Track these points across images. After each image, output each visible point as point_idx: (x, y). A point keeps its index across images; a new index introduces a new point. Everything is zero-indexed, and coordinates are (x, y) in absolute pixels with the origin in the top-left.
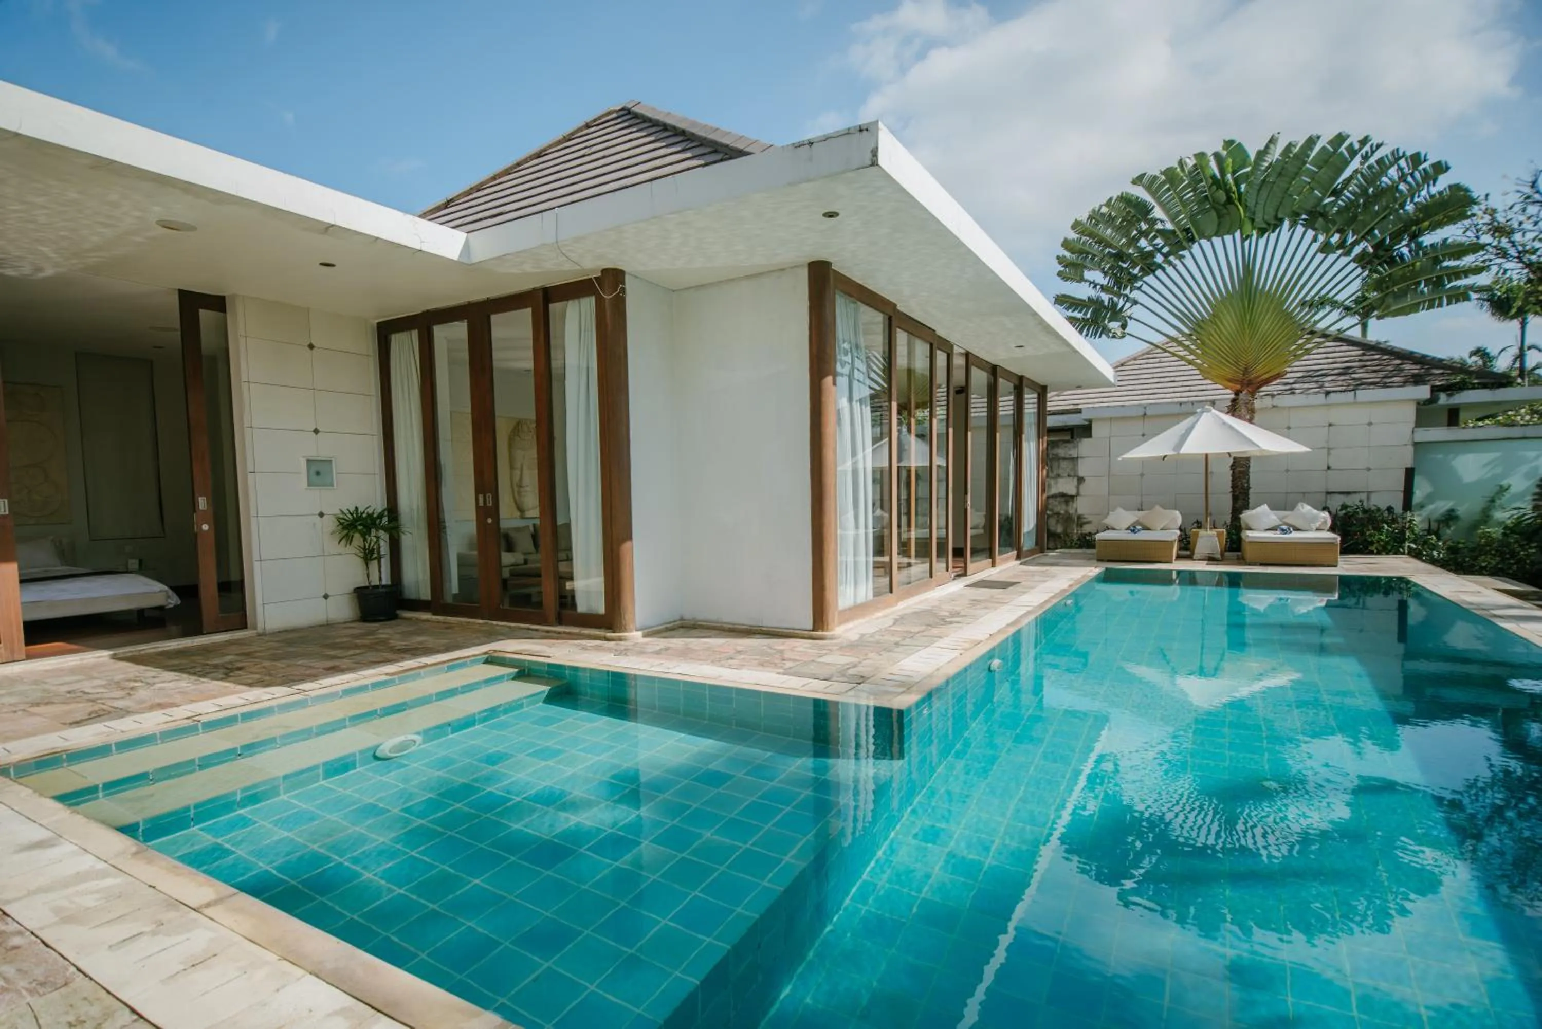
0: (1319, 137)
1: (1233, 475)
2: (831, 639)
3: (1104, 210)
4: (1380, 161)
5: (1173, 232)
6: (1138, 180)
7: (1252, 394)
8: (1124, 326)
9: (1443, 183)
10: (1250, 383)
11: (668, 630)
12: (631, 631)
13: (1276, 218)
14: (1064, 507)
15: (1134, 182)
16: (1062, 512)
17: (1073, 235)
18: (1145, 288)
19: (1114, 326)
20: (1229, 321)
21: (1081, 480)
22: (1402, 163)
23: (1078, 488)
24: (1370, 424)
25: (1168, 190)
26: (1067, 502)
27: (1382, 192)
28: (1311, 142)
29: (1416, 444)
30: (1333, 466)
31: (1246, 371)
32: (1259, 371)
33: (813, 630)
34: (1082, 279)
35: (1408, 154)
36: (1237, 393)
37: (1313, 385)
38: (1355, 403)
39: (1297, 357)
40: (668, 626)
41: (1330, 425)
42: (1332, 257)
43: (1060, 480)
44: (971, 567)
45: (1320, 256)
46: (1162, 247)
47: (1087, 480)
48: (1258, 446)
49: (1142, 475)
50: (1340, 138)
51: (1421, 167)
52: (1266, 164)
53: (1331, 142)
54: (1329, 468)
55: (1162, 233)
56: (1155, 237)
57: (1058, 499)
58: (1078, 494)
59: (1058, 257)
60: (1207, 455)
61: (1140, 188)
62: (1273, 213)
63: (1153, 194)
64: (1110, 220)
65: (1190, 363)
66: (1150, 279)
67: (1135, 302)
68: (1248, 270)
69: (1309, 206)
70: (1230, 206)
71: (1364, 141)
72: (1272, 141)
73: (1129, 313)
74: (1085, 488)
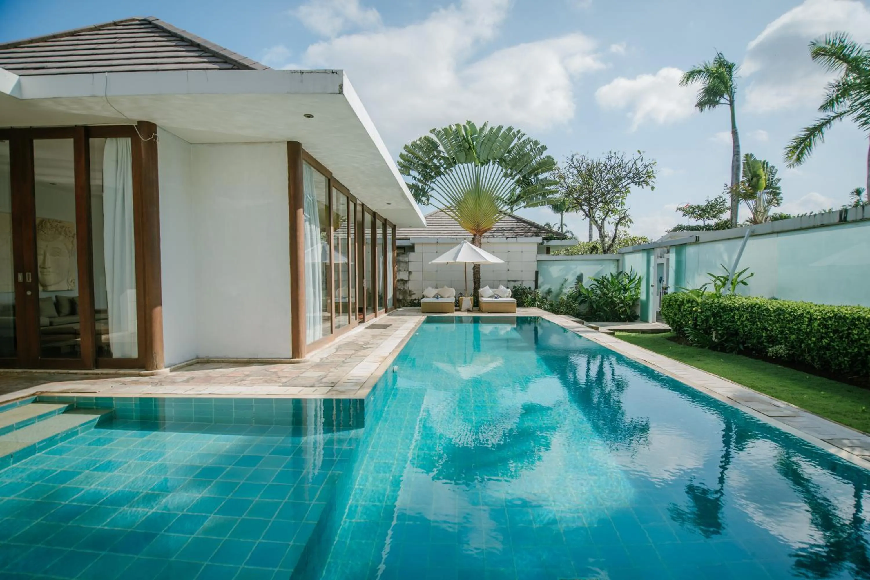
0: (502, 127)
1: (474, 272)
2: (304, 362)
3: (418, 142)
4: (524, 141)
5: (448, 158)
6: (433, 131)
7: (480, 236)
8: (428, 200)
9: (545, 154)
10: (479, 231)
11: (188, 365)
12: (161, 368)
13: (488, 159)
14: (402, 286)
15: (431, 132)
16: (402, 289)
17: (405, 152)
18: (436, 182)
19: (424, 199)
20: (471, 203)
21: (410, 273)
22: (531, 143)
23: (409, 277)
24: (522, 252)
25: (445, 138)
26: (404, 284)
27: (525, 155)
28: (500, 128)
29: (538, 261)
30: (510, 269)
31: (478, 226)
32: (483, 226)
33: (292, 358)
34: (409, 175)
35: (534, 140)
36: (475, 235)
37: (501, 234)
38: (517, 243)
39: (497, 222)
40: (188, 363)
41: (508, 252)
42: (508, 179)
43: (401, 272)
44: (366, 317)
45: (504, 178)
46: (444, 164)
47: (413, 273)
48: (485, 259)
49: (437, 271)
50: (510, 129)
51: (538, 147)
52: (483, 135)
53: (507, 130)
54: (508, 270)
55: (444, 158)
56: (440, 159)
57: (400, 282)
58: (409, 280)
59: (398, 162)
60: (465, 263)
61: (434, 135)
62: (486, 157)
63: (439, 139)
64: (421, 148)
65: (456, 220)
66: (438, 178)
67: (433, 189)
68: (478, 179)
69: (499, 155)
70: (470, 151)
71: (519, 132)
72: (485, 125)
73: (430, 193)
74: (412, 277)
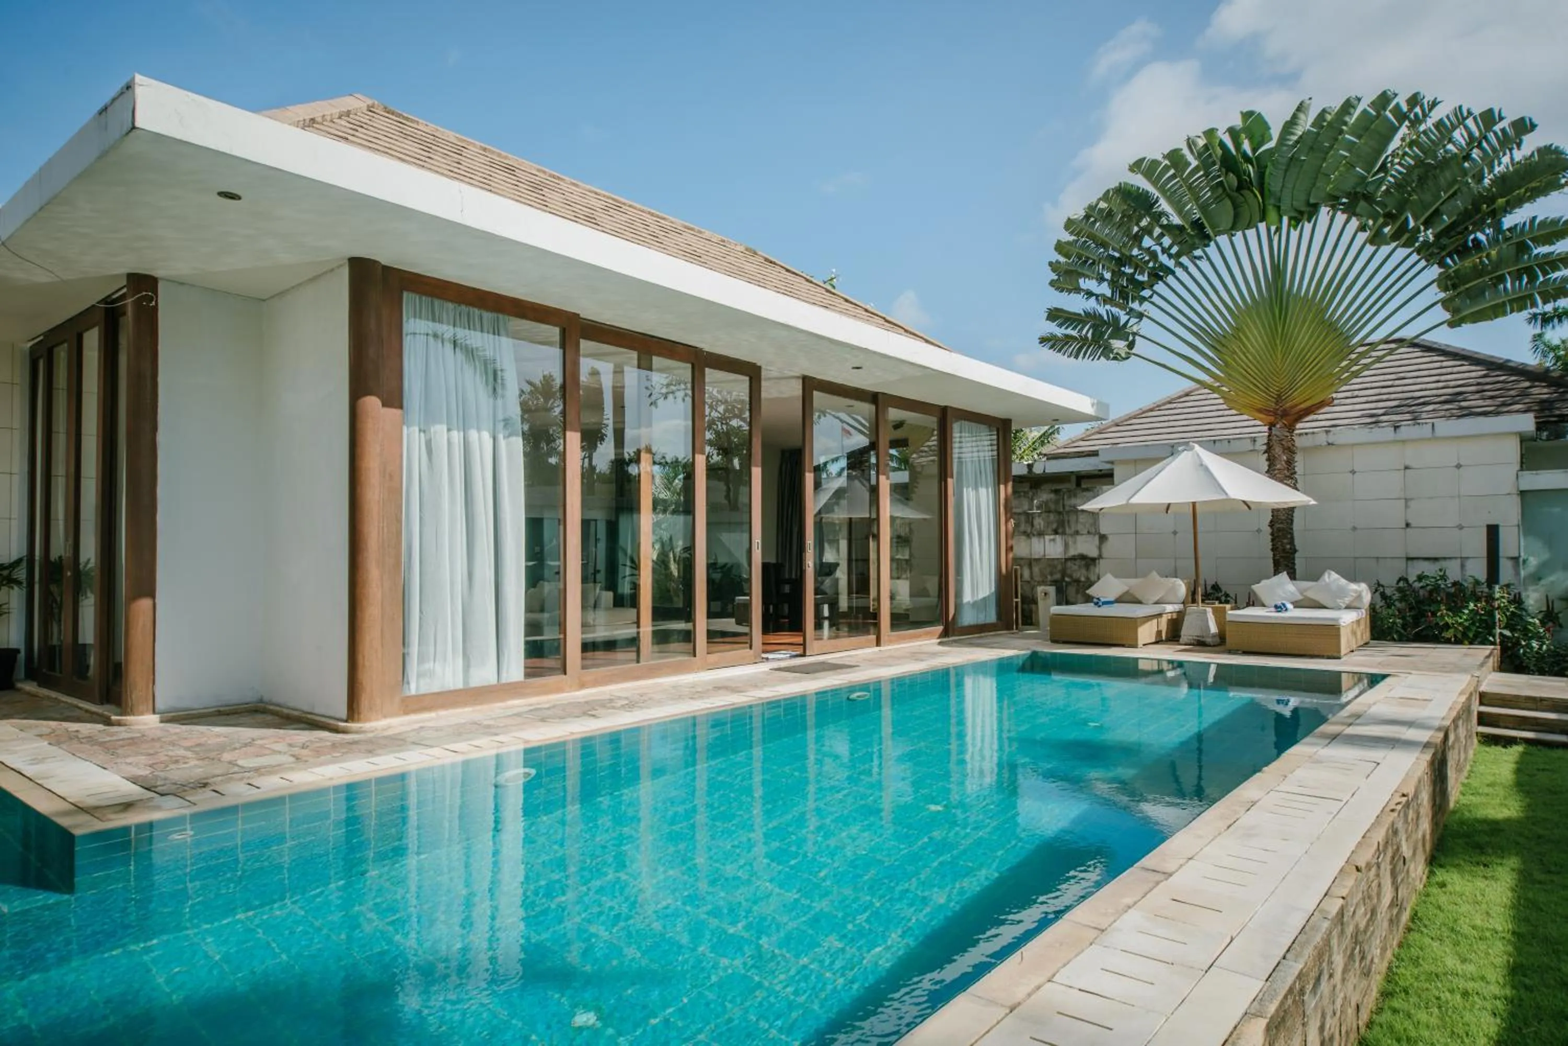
0: (1359, 100)
3: (1103, 205)
4: (1439, 124)
5: (1181, 228)
6: (1136, 166)
7: (1291, 428)
8: (1131, 345)
9: (1530, 145)
10: (1285, 414)
13: (1308, 204)
14: (1084, 571)
15: (1131, 169)
16: (1083, 579)
17: (1067, 237)
18: (1156, 299)
19: (1119, 345)
20: (1255, 338)
21: (1103, 538)
22: (1470, 122)
23: (1100, 548)
24: (1459, 466)
25: (1173, 177)
26: (1087, 567)
27: (1446, 163)
28: (1348, 106)
29: (1523, 493)
30: (1413, 523)
31: (1279, 398)
32: (1299, 398)
34: (1078, 290)
35: (1477, 111)
36: (1271, 426)
38: (1434, 438)
39: (1346, 382)
41: (1406, 468)
42: (1385, 250)
43: (1079, 538)
45: (1369, 249)
46: (1171, 247)
47: (1110, 538)
49: (1175, 533)
50: (1384, 99)
51: (1497, 128)
52: (1295, 138)
53: (1373, 105)
54: (1408, 525)
55: (1169, 229)
56: (1162, 235)
57: (1078, 562)
58: (1100, 557)
59: (1051, 264)
61: (1140, 176)
62: (1303, 197)
63: (1154, 183)
64: (1108, 215)
65: (1214, 390)
66: (1160, 287)
67: (1140, 316)
68: (1278, 270)
69: (1349, 184)
70: (1246, 192)
71: (1414, 100)
72: (1301, 108)
73: (1135, 329)
74: (1108, 548)
